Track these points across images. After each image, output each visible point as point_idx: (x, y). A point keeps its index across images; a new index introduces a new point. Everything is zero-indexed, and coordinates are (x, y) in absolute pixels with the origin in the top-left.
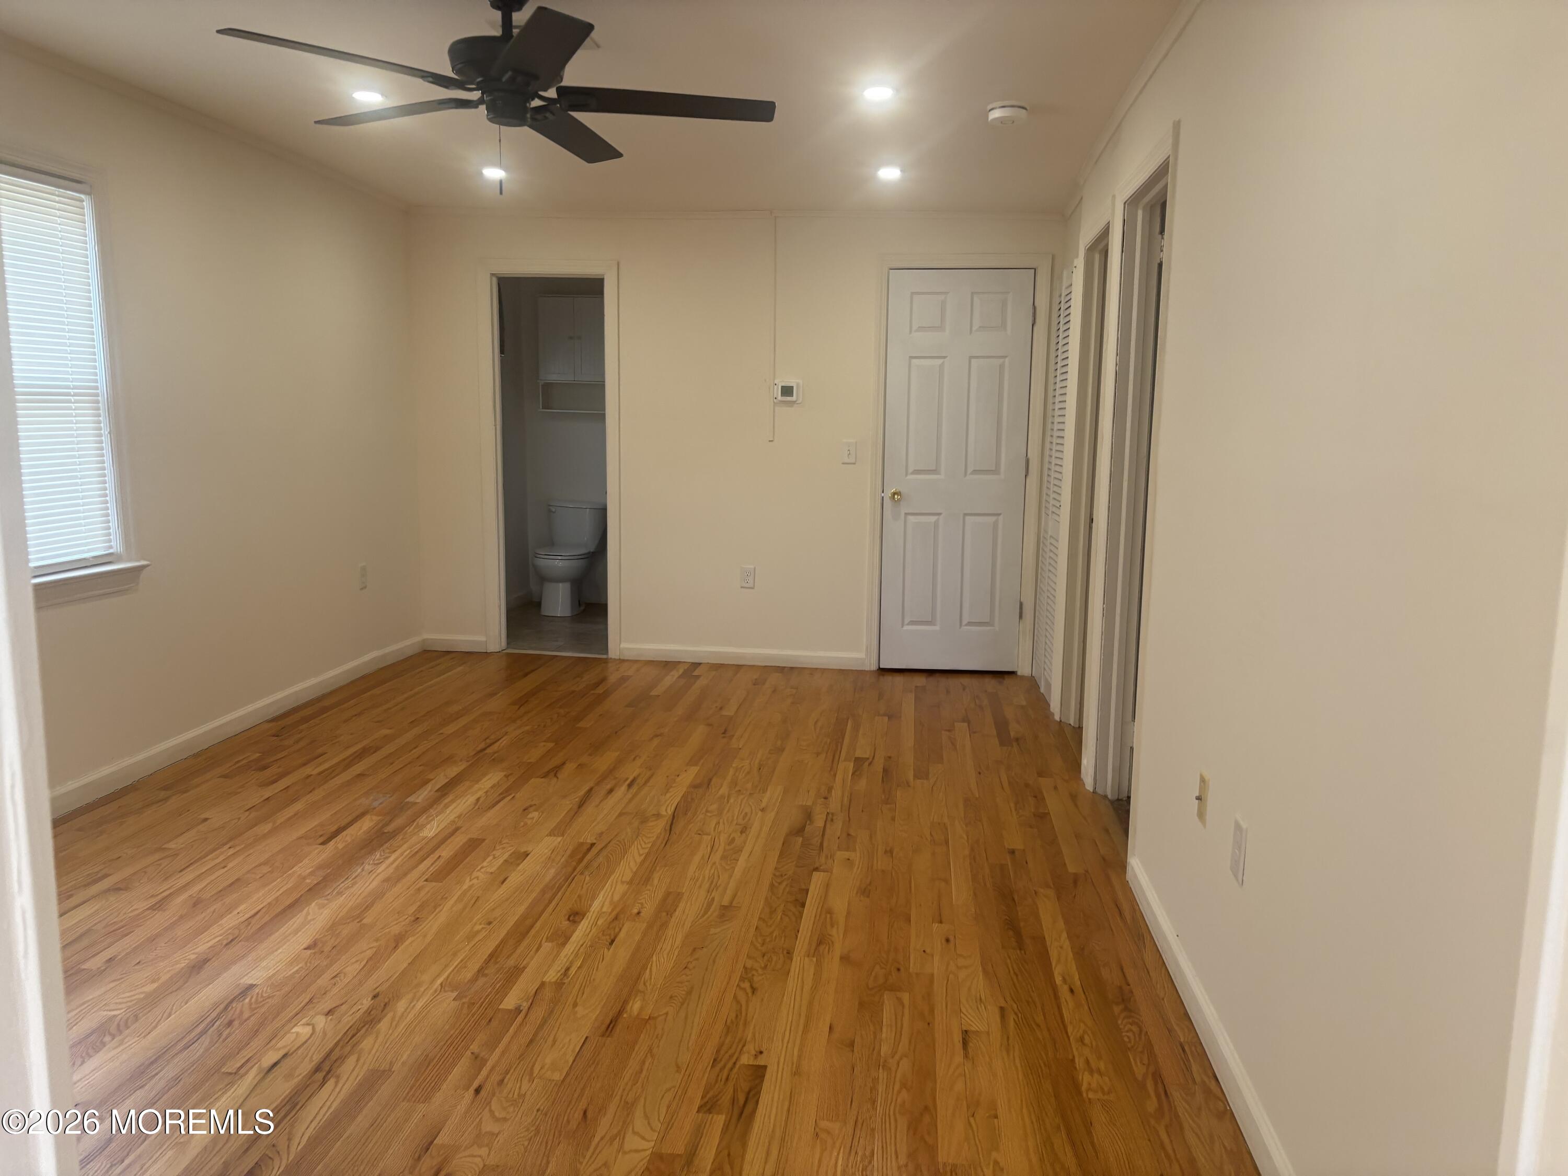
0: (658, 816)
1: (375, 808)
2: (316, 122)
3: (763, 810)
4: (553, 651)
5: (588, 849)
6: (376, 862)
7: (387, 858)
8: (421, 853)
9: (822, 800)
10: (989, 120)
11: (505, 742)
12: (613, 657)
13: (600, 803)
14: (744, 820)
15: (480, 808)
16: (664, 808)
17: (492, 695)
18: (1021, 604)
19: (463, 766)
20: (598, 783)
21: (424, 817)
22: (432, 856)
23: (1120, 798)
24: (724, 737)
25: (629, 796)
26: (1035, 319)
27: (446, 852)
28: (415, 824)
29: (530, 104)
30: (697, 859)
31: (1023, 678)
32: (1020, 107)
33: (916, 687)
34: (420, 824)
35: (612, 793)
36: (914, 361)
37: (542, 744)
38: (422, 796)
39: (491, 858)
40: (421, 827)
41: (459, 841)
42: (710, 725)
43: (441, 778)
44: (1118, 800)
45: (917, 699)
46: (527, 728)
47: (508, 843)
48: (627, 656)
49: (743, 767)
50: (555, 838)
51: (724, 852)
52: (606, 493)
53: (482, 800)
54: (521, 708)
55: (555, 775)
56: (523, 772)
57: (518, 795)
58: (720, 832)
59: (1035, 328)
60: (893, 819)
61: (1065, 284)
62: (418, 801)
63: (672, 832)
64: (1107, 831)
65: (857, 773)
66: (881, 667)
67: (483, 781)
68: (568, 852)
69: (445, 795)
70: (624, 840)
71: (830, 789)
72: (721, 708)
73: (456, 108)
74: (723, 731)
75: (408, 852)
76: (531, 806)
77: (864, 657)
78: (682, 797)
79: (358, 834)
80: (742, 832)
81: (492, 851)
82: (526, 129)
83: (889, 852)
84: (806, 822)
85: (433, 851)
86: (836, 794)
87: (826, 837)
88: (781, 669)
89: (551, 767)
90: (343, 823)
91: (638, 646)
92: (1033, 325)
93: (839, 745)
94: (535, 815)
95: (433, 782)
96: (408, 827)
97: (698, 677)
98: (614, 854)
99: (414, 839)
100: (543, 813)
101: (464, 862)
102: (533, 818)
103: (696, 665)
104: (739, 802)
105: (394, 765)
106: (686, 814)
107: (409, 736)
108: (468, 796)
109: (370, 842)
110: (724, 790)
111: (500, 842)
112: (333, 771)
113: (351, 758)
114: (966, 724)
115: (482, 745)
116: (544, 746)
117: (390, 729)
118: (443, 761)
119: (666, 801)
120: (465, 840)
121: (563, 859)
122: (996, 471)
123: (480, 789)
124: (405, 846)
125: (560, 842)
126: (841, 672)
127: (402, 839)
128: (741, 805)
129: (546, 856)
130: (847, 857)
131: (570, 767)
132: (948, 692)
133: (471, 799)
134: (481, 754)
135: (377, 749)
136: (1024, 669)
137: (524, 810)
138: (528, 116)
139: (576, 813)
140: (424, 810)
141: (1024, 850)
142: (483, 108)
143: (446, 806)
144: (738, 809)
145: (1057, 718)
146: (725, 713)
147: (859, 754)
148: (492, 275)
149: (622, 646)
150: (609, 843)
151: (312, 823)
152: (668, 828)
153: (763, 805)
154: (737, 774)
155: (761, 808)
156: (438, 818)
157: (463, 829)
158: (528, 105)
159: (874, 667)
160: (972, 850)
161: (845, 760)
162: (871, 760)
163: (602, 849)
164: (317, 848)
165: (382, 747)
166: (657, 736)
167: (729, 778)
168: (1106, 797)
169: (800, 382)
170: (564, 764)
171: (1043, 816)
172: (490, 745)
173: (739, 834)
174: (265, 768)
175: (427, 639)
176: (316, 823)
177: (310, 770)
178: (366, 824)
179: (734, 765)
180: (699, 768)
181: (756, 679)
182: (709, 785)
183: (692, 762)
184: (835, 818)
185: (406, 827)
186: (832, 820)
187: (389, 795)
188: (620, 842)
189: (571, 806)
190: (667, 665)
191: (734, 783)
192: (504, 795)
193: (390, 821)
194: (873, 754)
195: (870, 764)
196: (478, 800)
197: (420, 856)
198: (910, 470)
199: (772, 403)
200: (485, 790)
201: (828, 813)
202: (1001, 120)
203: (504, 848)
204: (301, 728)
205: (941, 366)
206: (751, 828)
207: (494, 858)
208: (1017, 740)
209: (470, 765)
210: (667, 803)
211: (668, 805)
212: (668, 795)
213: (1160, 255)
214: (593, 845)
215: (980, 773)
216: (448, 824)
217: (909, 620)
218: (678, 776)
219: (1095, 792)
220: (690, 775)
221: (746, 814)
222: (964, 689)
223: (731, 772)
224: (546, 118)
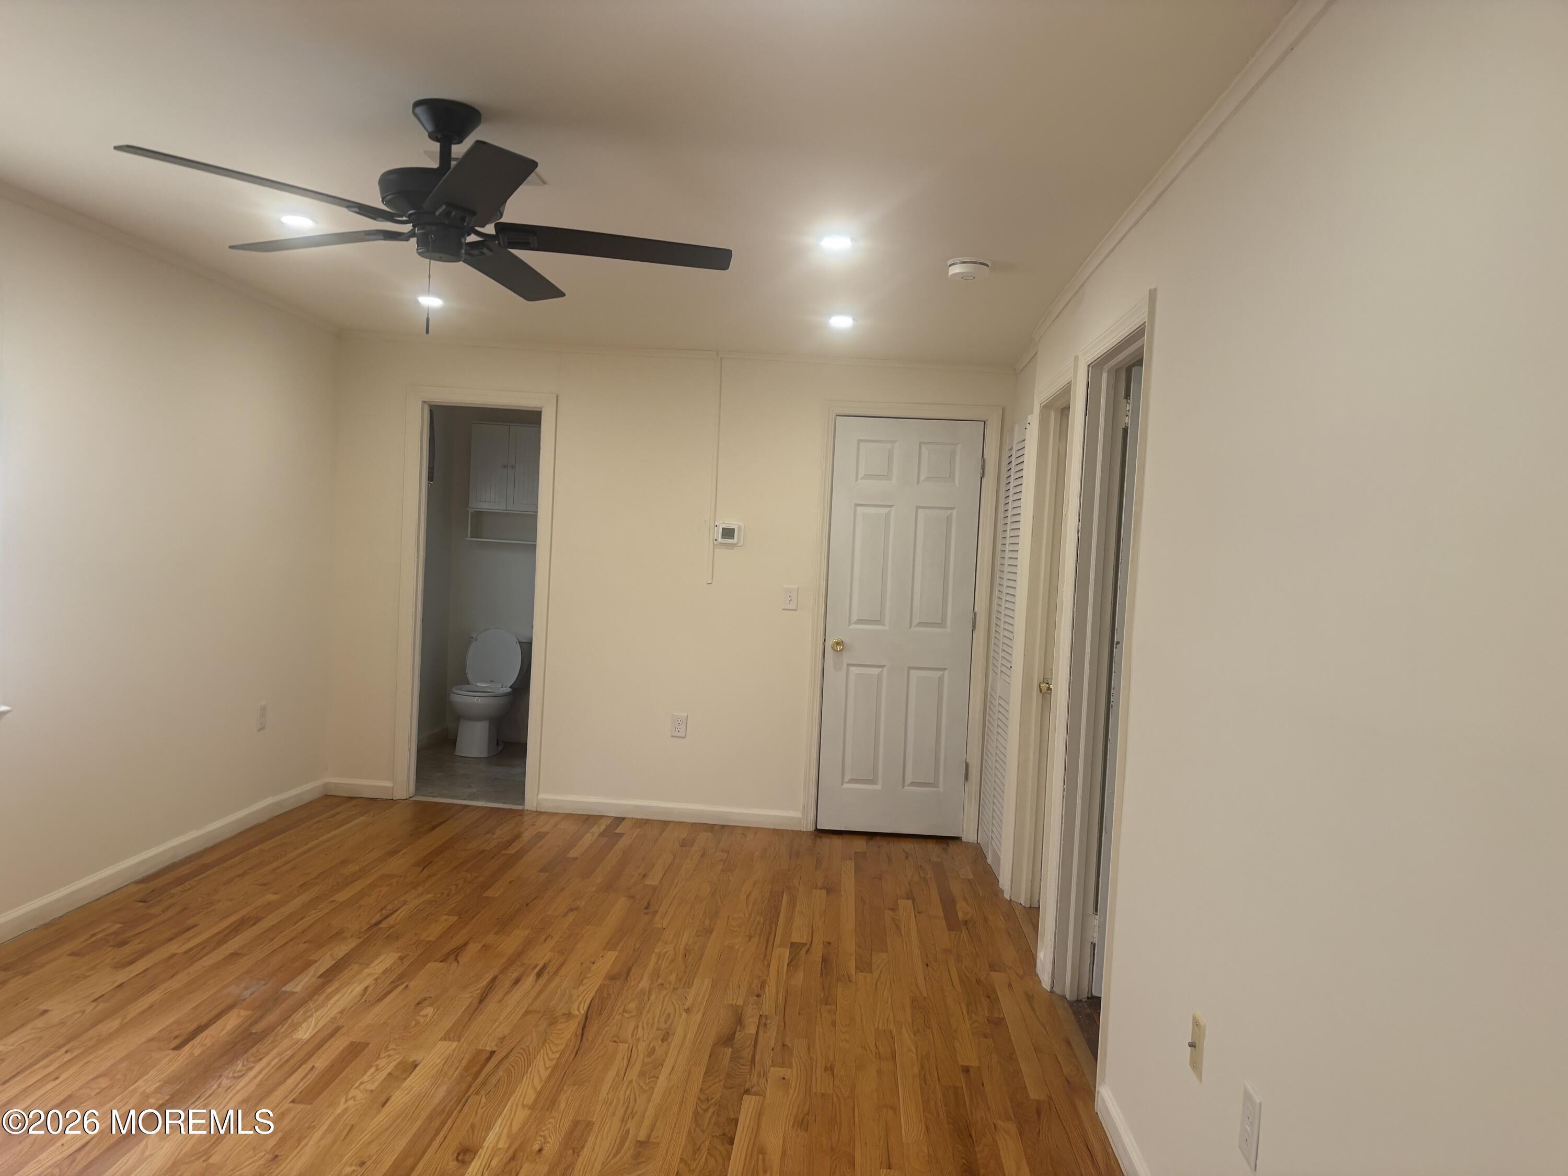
0: (569, 1015)
1: (244, 1000)
2: (231, 247)
3: (687, 1011)
4: (464, 799)
5: (487, 1058)
6: (236, 1075)
7: (251, 1069)
8: (292, 1062)
9: (755, 997)
10: (949, 275)
11: (402, 914)
12: (529, 809)
13: (505, 995)
14: (666, 1023)
15: (368, 1001)
16: (575, 1006)
17: (393, 853)
18: (967, 766)
19: (352, 944)
20: (503, 971)
21: (302, 1012)
22: (304, 1066)
23: (1079, 999)
24: (647, 913)
25: (537, 989)
26: (983, 472)
27: (321, 1062)
28: (290, 1021)
29: (466, 240)
30: (611, 1074)
31: (968, 844)
32: (981, 263)
33: (855, 853)
34: (295, 1021)
35: (520, 983)
36: (859, 508)
37: (446, 917)
38: (303, 983)
39: (373, 1070)
40: (295, 1027)
41: (339, 1045)
42: (633, 897)
43: (325, 962)
44: (1078, 1001)
45: (858, 868)
46: (429, 896)
47: (395, 1050)
48: (545, 807)
49: (666, 952)
50: (450, 1043)
51: (642, 1067)
52: (533, 627)
53: (370, 990)
54: (425, 870)
55: (456, 960)
56: (420, 953)
57: (412, 984)
58: (638, 1040)
59: (984, 480)
60: (834, 1024)
61: (1016, 439)
62: (295, 990)
63: (584, 1039)
64: (1068, 1043)
65: (793, 962)
66: (818, 828)
67: (374, 964)
68: (464, 1062)
69: (331, 981)
70: (528, 1047)
71: (763, 984)
72: (644, 876)
73: (385, 240)
74: (646, 905)
75: (276, 1060)
76: (425, 999)
77: (801, 817)
78: (597, 991)
79: (221, 1035)
80: (663, 1040)
81: (375, 1061)
82: (461, 265)
83: (829, 1069)
84: (736, 1027)
85: (304, 1061)
86: (770, 990)
87: (759, 1048)
88: (711, 828)
89: (452, 948)
90: (204, 1020)
91: (558, 797)
92: (981, 478)
93: (774, 925)
94: (429, 1011)
95: (317, 964)
96: (280, 1027)
97: (621, 835)
98: (516, 1068)
99: (286, 1043)
100: (438, 1009)
101: (341, 1076)
102: (427, 1016)
103: (619, 820)
104: (662, 999)
105: (274, 941)
106: (600, 1014)
107: (296, 903)
108: (355, 984)
109: (233, 1047)
110: (645, 984)
111: (387, 1048)
112: (204, 948)
113: (226, 932)
114: (910, 902)
115: (378, 917)
116: (446, 920)
117: (276, 894)
118: (330, 938)
119: (578, 996)
120: (345, 1044)
121: (457, 1073)
122: (942, 624)
123: (369, 975)
124: (275, 1052)
125: (454, 1050)
126: (776, 832)
127: (272, 1042)
128: (663, 1004)
129: (437, 1068)
130: (783, 1077)
131: (473, 948)
132: (890, 860)
133: (358, 989)
134: (376, 928)
135: (257, 920)
136: (969, 836)
137: (418, 1004)
138: (463, 251)
139: (476, 1009)
140: (303, 1003)
141: (979, 1067)
142: (413, 241)
143: (329, 998)
144: (660, 1008)
145: (1007, 896)
146: (648, 882)
147: (795, 938)
148: (424, 402)
149: (541, 796)
150: (511, 1051)
151: (167, 1020)
152: (579, 1033)
153: (688, 1004)
154: (660, 962)
155: (686, 1007)
156: (317, 1013)
157: (344, 1030)
158: (463, 240)
159: (811, 828)
160: (922, 1067)
161: (780, 946)
162: (808, 946)
163: (502, 1059)
164: (168, 1055)
165: (264, 918)
166: (572, 910)
167: (651, 965)
168: (1064, 997)
169: (742, 524)
170: (466, 944)
171: (998, 1023)
172: (387, 917)
173: (660, 1042)
174: (124, 943)
175: (328, 783)
176: (172, 1020)
177: (174, 948)
178: (231, 1022)
179: (656, 950)
180: (617, 953)
181: (684, 839)
182: (628, 975)
183: (610, 945)
184: (768, 1022)
185: (278, 1026)
186: (765, 1025)
187: (263, 983)
188: (524, 1050)
189: (471, 1000)
190: (588, 819)
191: (656, 974)
192: (396, 984)
193: (261, 1017)
194: (810, 939)
195: (807, 951)
196: (366, 989)
197: (288, 1068)
198: (854, 619)
199: (712, 545)
200: (375, 977)
201: (760, 1015)
202: (963, 276)
203: (389, 1056)
204: (173, 891)
205: (888, 516)
206: (674, 1034)
207: (377, 1069)
208: (966, 923)
209: (362, 943)
210: (580, 999)
211: (581, 1002)
212: (582, 988)
213: (1125, 419)
214: (492, 1053)
215: (927, 965)
216: (328, 1021)
217: (850, 778)
218: (594, 963)
219: (1052, 992)
220: (607, 962)
221: (669, 1015)
222: (907, 858)
223: (654, 959)
224: (482, 253)
